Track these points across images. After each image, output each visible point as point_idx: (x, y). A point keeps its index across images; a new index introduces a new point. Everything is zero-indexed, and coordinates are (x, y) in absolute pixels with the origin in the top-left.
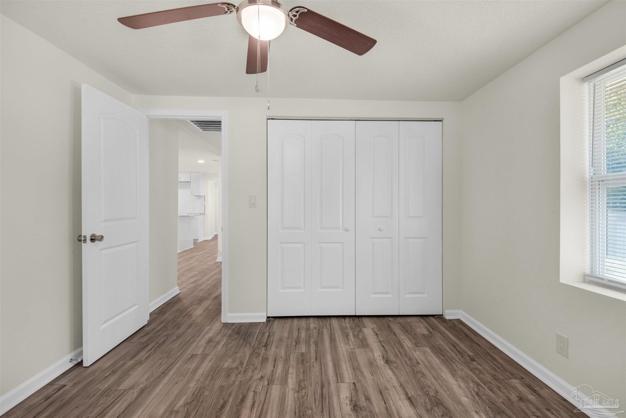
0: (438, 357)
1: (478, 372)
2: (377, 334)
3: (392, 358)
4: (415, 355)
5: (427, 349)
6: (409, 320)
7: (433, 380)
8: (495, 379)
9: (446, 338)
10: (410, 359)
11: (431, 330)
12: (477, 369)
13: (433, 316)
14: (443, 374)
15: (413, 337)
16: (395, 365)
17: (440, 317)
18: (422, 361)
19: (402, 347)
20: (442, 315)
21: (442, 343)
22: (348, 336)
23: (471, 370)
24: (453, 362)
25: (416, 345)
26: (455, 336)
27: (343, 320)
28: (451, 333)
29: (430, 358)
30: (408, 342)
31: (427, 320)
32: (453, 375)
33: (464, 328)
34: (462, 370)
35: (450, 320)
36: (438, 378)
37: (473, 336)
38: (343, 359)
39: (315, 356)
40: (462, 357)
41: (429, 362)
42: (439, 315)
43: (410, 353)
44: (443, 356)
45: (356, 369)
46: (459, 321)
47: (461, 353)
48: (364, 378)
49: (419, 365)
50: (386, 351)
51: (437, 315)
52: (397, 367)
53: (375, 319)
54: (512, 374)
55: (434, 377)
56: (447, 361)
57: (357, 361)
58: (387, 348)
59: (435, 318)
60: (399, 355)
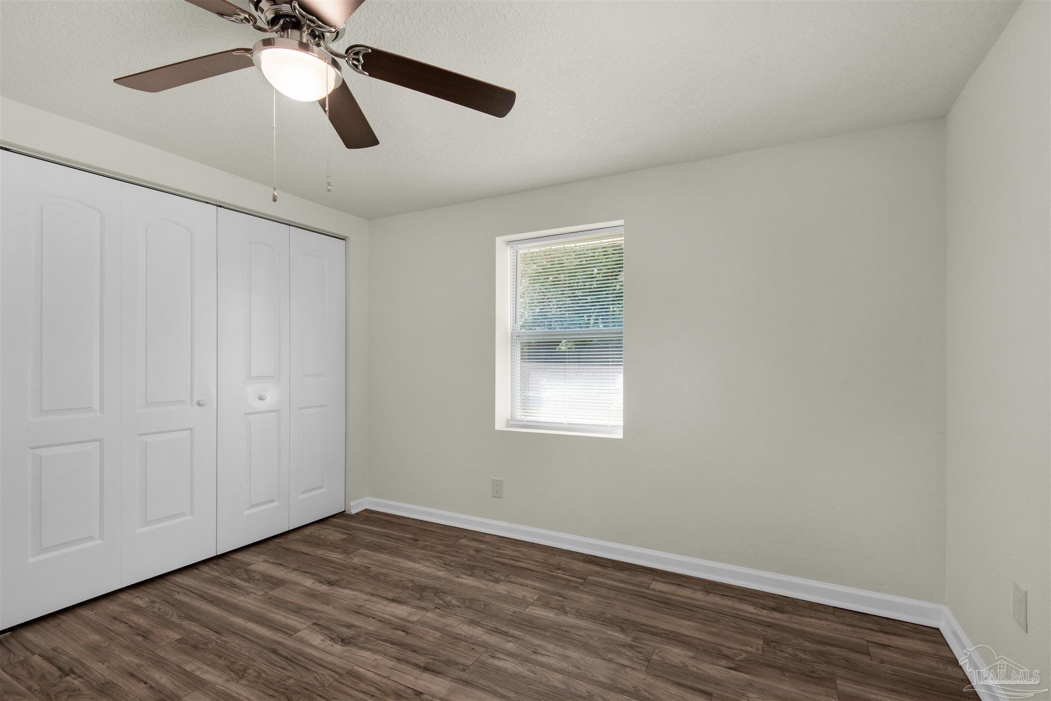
0: (383, 553)
1: (430, 548)
2: (280, 564)
3: (333, 577)
4: (356, 562)
5: (363, 551)
6: (307, 531)
7: (400, 574)
8: (447, 546)
9: (372, 533)
10: (355, 569)
11: (347, 532)
12: (427, 546)
13: (333, 516)
14: (402, 565)
15: (333, 547)
16: (344, 582)
17: (342, 515)
18: (371, 564)
19: (332, 562)
20: (344, 511)
21: (371, 539)
22: (235, 584)
23: (423, 549)
24: (401, 550)
25: (346, 552)
26: (379, 527)
27: (195, 571)
28: (373, 526)
29: (374, 558)
30: (333, 554)
31: (330, 523)
32: (413, 561)
33: (380, 516)
34: (416, 553)
35: (357, 514)
36: (401, 570)
37: (396, 520)
38: (265, 611)
39: (210, 631)
40: (405, 542)
41: (379, 561)
42: (340, 513)
43: (349, 563)
44: (386, 549)
45: (298, 610)
46: (367, 510)
47: (399, 539)
48: (322, 612)
49: (370, 569)
50: (317, 575)
51: (338, 514)
52: (349, 582)
53: (253, 549)
54: (456, 537)
55: (397, 571)
56: (394, 552)
57: (290, 602)
58: (314, 571)
59: (337, 518)
60: (337, 570)
